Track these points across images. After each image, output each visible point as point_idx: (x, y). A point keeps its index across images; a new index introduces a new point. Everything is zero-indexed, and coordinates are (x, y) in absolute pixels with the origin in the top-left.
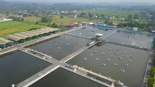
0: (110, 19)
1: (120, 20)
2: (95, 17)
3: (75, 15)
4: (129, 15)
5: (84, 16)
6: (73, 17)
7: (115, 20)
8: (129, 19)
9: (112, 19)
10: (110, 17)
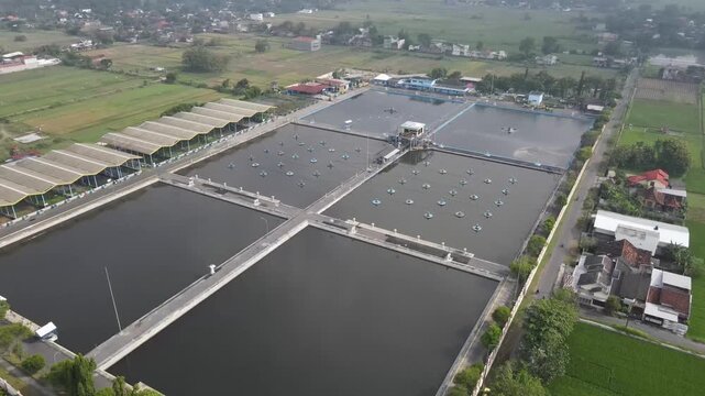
0: (453, 53)
1: (493, 57)
2: (396, 44)
3: (315, 38)
5: (350, 40)
6: (307, 48)
7: (472, 59)
8: (523, 53)
9: (462, 56)
10: (451, 45)
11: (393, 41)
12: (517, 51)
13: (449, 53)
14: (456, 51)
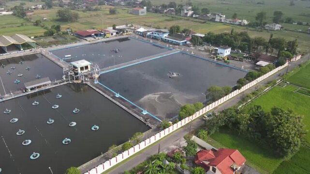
0: (216, 20)
1: (238, 23)
2: (187, 14)
3: (143, 8)
4: (259, 12)
5: (165, 11)
7: (225, 24)
8: (258, 22)
9: (221, 22)
10: (215, 15)
11: (186, 12)
12: (254, 20)
13: (213, 20)
14: (217, 19)
